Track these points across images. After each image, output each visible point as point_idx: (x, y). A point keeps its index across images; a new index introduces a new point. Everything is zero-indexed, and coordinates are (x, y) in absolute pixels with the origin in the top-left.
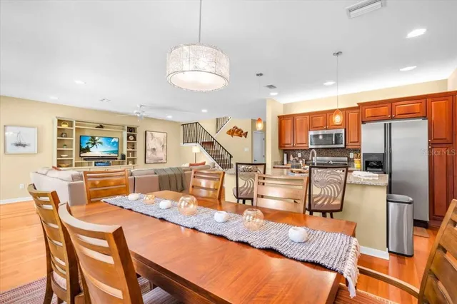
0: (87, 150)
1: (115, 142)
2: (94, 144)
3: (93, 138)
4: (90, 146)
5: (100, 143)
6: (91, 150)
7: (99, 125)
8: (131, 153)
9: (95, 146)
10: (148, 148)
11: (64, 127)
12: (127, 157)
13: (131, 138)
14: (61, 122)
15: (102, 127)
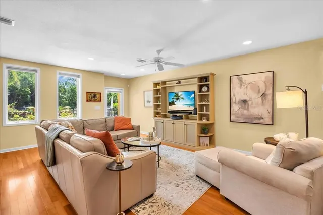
0: (172, 104)
1: (192, 98)
2: (178, 99)
3: (177, 95)
4: (175, 100)
5: (182, 98)
6: (175, 103)
7: (178, 82)
8: (205, 108)
9: (178, 101)
10: (234, 100)
11: (158, 87)
12: (198, 112)
13: (205, 89)
14: (156, 84)
15: (180, 83)
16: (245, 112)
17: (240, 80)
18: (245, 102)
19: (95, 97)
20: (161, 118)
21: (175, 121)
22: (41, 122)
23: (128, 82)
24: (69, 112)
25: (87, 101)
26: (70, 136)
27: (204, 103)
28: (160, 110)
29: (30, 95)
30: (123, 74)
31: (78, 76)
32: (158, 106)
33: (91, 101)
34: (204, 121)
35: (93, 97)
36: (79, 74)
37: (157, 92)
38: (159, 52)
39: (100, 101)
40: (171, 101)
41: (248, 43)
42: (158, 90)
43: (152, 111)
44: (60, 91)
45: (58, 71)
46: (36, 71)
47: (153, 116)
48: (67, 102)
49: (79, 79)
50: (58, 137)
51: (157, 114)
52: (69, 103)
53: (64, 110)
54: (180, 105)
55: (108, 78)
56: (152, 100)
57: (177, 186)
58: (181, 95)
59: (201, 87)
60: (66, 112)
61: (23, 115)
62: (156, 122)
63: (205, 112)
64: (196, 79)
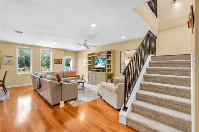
1: (105, 62)
3: (98, 61)
5: (101, 62)
8: (110, 66)
9: (99, 63)
10: (122, 63)
11: (90, 56)
12: (107, 69)
13: (109, 57)
14: (89, 55)
15: (99, 54)
17: (125, 53)
19: (59, 61)
20: (91, 72)
21: (96, 73)
22: (34, 72)
23: (76, 54)
24: (47, 69)
25: (55, 63)
26: (46, 76)
27: (109, 64)
28: (90, 68)
29: (24, 60)
30: (73, 50)
31: (50, 51)
32: (90, 66)
33: (57, 63)
34: (109, 73)
35: (58, 62)
36: (51, 50)
37: (89, 58)
38: (86, 41)
39: (62, 63)
40: (96, 63)
41: (123, 37)
42: (90, 58)
43: (87, 68)
44: (41, 58)
45: (41, 49)
46: (30, 49)
47: (87, 71)
48: (46, 64)
49: (51, 52)
50: (41, 77)
51: (89, 70)
52: (47, 64)
53: (44, 68)
55: (66, 51)
56: (87, 63)
57: (88, 97)
58: (100, 60)
59: (108, 56)
60: (45, 69)
61: (24, 70)
62: (88, 73)
63: (110, 68)
64: (106, 53)
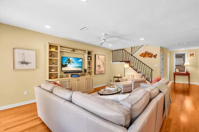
0: (66, 66)
2: (69, 63)
3: (69, 60)
4: (67, 63)
5: (73, 62)
7: (72, 50)
8: (89, 68)
9: (70, 64)
11: (53, 50)
13: (89, 58)
15: (74, 51)
16: (99, 70)
17: (98, 57)
18: (99, 66)
32: (52, 68)
54: (71, 67)
58: (72, 60)
